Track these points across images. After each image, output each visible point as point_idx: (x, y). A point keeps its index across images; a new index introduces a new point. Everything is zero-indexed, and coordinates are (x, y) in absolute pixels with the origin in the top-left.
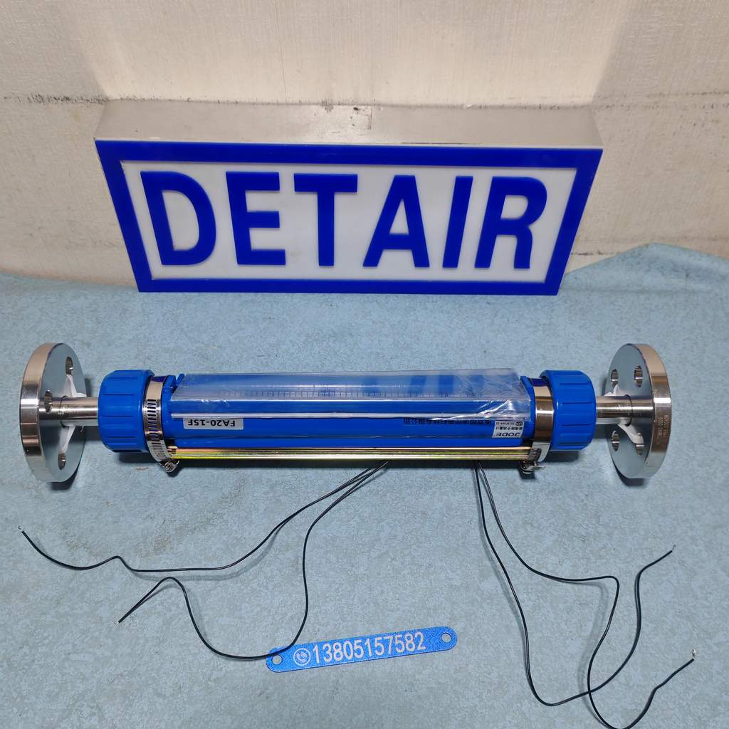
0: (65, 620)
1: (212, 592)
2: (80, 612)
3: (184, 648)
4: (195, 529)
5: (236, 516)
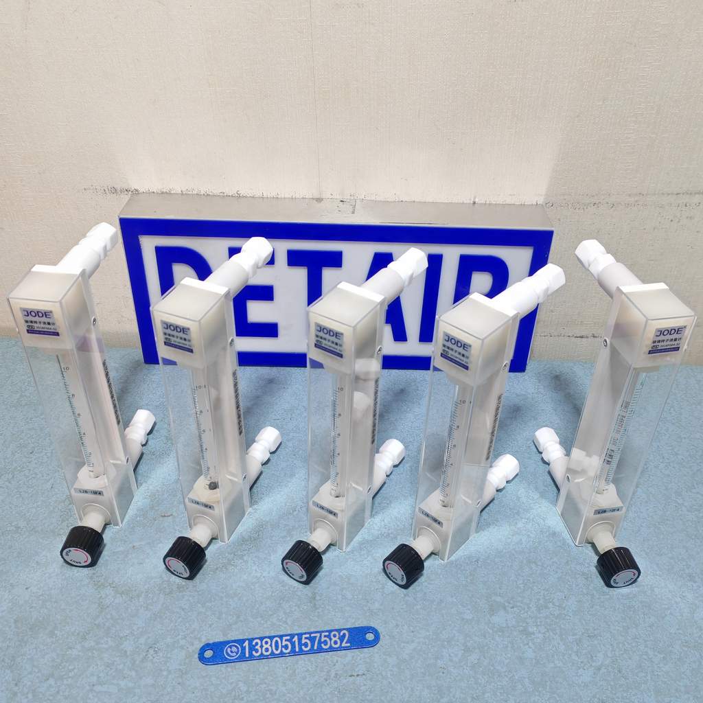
0: (90, 654)
1: (234, 626)
2: (106, 646)
3: (207, 679)
4: (217, 569)
5: (256, 557)
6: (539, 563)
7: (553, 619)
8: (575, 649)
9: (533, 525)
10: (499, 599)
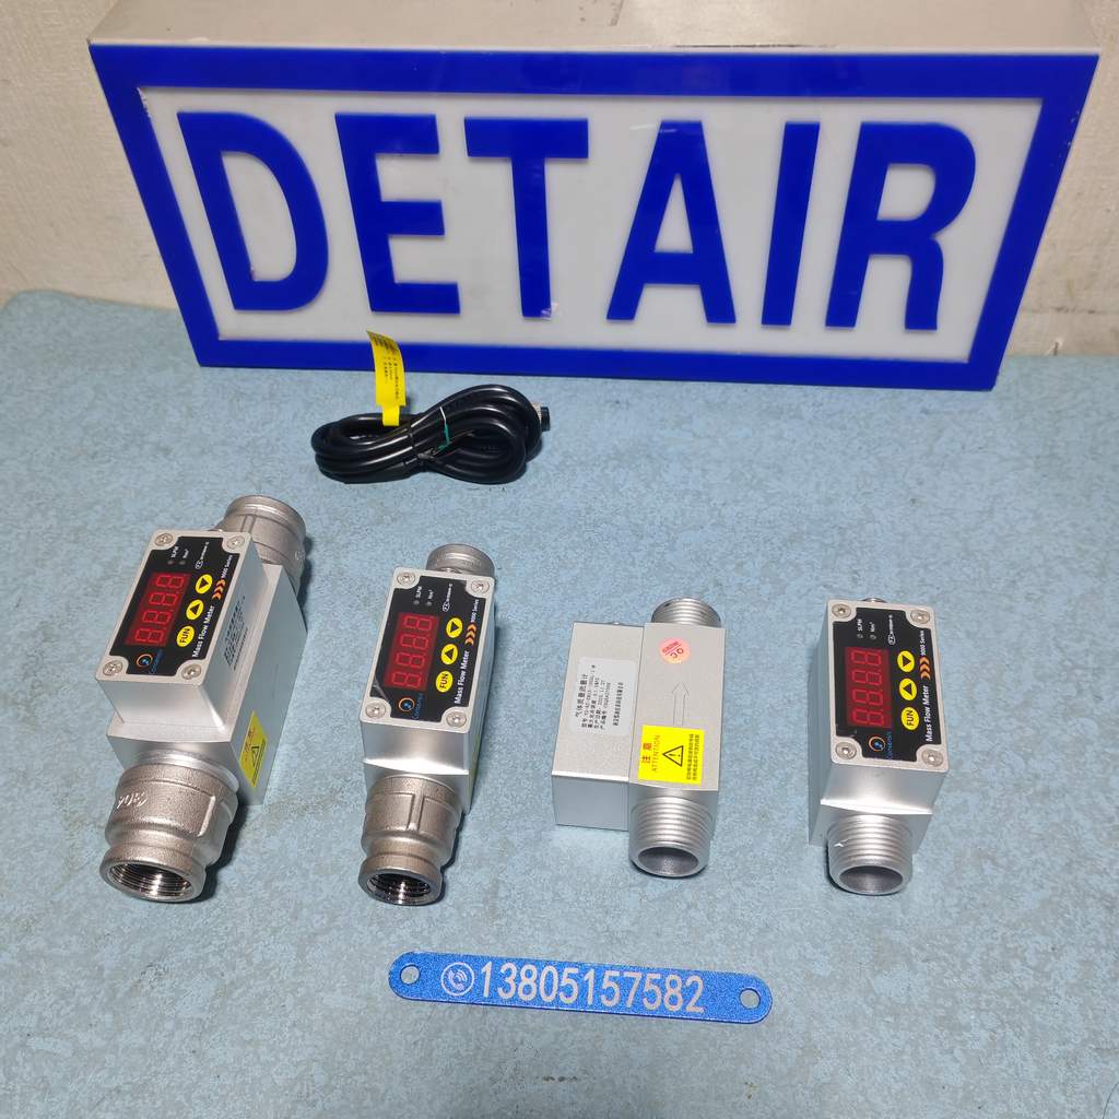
4: (306, 808)
6: (1003, 861)
7: (1020, 998)
8: (1061, 1077)
9: (997, 770)
10: (897, 936)
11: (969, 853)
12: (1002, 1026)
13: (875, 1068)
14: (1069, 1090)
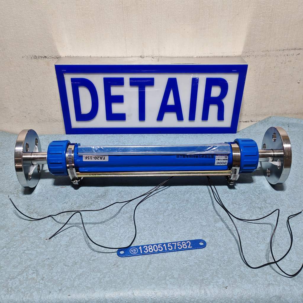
11: (231, 203)
12: (243, 229)
13: (218, 238)
14: (258, 238)
